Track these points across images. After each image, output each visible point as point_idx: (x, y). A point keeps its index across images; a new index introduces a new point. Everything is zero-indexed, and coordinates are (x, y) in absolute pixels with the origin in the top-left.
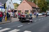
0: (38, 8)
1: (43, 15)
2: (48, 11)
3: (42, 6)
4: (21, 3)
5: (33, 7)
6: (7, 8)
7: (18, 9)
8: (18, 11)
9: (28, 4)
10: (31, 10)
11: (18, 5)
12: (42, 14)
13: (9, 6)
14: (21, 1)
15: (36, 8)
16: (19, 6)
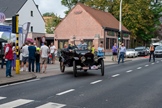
0: (123, 32)
1: (142, 54)
2: (155, 42)
3: (138, 26)
4: (67, 13)
5: (107, 29)
6: (20, 29)
7: (60, 33)
8: (59, 41)
9: (91, 18)
10: (102, 37)
11: (57, 21)
12: (136, 53)
13: (29, 23)
14: (67, 9)
15: (117, 31)
16: (62, 23)
